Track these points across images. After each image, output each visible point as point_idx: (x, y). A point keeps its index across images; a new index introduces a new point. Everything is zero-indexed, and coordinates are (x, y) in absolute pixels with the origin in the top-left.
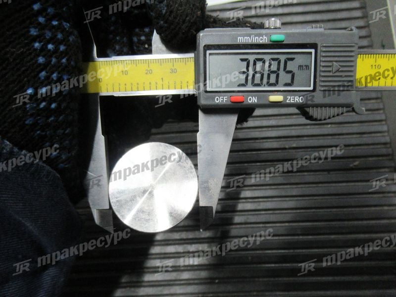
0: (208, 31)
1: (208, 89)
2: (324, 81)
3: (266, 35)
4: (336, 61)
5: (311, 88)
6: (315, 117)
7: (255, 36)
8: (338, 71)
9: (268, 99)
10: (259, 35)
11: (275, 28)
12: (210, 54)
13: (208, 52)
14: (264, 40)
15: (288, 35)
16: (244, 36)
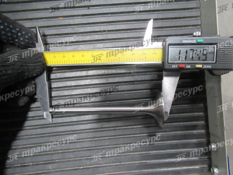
0: (169, 38)
1: (169, 62)
2: (220, 59)
3: (195, 39)
4: (226, 51)
5: (215, 62)
6: (216, 74)
7: (191, 40)
8: (227, 55)
9: (195, 66)
10: (192, 40)
11: (199, 36)
12: (171, 47)
13: (170, 46)
14: (194, 42)
15: (204, 40)
16: (185, 40)
